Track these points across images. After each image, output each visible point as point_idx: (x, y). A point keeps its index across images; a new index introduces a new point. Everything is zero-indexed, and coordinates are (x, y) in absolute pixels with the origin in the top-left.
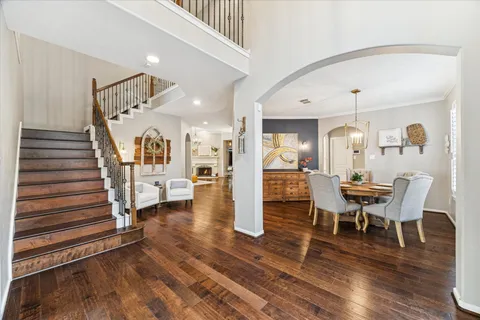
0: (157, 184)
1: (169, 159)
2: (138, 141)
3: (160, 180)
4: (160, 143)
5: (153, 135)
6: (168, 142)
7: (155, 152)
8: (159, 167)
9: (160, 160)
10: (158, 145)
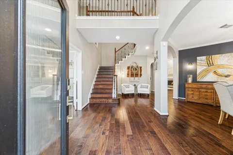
0: (135, 85)
1: (141, 75)
2: (128, 68)
3: (136, 84)
4: (137, 68)
5: (134, 65)
6: (141, 67)
7: (134, 72)
8: (136, 78)
9: (137, 75)
10: (136, 69)
